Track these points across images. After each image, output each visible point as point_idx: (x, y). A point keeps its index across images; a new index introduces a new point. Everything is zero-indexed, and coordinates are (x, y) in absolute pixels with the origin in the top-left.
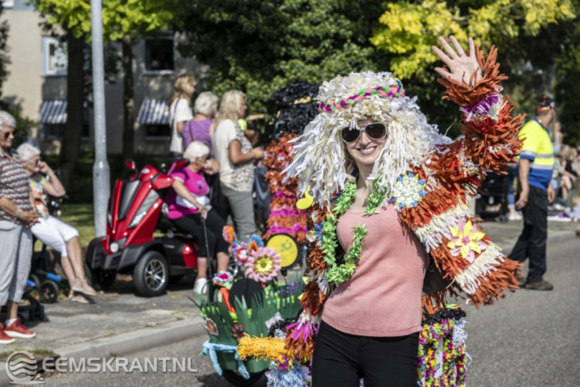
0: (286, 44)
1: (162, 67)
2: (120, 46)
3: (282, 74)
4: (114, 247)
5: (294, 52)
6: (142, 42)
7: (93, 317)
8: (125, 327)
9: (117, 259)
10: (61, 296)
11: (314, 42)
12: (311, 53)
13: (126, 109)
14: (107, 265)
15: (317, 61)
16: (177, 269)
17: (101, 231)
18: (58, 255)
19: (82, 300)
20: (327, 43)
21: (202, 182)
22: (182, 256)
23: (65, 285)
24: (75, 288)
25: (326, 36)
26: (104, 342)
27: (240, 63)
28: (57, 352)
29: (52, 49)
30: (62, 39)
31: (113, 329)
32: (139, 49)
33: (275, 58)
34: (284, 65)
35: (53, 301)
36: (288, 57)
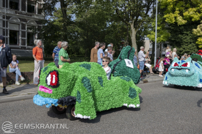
0: (183, 43)
1: (165, 47)
2: (160, 45)
3: (182, 47)
4: (156, 68)
5: (184, 44)
6: (163, 44)
7: (153, 77)
8: (157, 78)
9: (157, 69)
10: (149, 74)
11: (187, 43)
12: (186, 44)
13: (160, 53)
14: (155, 70)
15: (187, 45)
16: (165, 71)
17: (155, 66)
18: (149, 68)
19: (152, 74)
20: (189, 43)
21: (169, 60)
22: (166, 70)
23: (150, 72)
24: (151, 73)
25: (189, 42)
26: (154, 80)
27: (176, 46)
28: (148, 80)
29: (151, 45)
30: (152, 43)
31: (155, 78)
32: (162, 45)
33: (181, 45)
34: (182, 46)
35: (148, 74)
36: (183, 45)
